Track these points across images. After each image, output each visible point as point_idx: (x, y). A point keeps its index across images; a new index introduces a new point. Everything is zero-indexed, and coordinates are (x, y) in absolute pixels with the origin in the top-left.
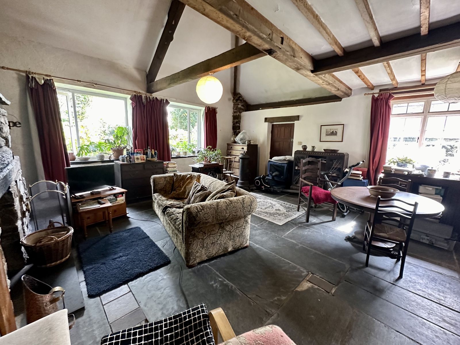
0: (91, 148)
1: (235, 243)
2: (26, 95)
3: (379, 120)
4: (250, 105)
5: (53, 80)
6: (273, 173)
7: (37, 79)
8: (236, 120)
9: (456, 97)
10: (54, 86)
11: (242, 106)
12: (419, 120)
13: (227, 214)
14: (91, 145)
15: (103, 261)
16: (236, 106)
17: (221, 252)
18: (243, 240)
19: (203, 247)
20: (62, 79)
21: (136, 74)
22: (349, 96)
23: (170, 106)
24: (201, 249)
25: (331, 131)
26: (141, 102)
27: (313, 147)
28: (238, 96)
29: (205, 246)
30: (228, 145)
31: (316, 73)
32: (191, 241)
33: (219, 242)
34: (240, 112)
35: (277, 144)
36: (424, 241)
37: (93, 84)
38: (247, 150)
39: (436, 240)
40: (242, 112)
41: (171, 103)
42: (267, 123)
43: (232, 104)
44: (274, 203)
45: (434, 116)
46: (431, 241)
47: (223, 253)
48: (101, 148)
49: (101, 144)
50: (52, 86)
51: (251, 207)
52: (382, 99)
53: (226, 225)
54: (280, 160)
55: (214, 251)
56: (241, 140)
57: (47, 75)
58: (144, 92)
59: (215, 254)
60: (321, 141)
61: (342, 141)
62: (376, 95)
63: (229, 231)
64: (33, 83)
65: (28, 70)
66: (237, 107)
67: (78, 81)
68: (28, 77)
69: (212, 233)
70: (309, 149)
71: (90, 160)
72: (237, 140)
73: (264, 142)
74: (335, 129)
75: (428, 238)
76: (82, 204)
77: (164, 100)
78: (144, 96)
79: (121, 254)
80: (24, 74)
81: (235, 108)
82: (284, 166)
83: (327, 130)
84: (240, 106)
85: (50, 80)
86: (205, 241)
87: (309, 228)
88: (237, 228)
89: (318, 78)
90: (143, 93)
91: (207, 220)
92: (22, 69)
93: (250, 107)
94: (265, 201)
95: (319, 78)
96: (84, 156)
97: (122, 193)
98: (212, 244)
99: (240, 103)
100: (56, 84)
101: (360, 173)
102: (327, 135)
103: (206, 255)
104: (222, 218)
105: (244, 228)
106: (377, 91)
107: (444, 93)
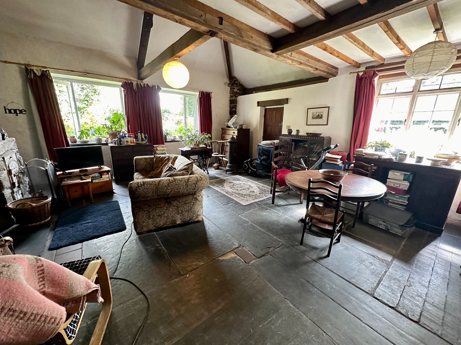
0: (90, 133)
1: (184, 217)
2: (27, 85)
3: (362, 100)
4: (247, 88)
5: (49, 71)
6: (261, 157)
7: (35, 71)
8: (233, 105)
9: (424, 72)
10: (50, 76)
11: (238, 90)
12: (408, 99)
13: (168, 190)
14: (91, 129)
15: (72, 225)
16: (232, 90)
17: (168, 224)
18: (192, 215)
19: (149, 218)
20: (58, 70)
21: (126, 62)
22: (335, 76)
23: (162, 92)
24: (147, 220)
25: (317, 114)
26: (132, 89)
27: (298, 131)
28: (234, 80)
29: (152, 217)
30: (223, 129)
31: (278, 52)
32: (136, 212)
33: (166, 215)
34: (237, 97)
35: (269, 128)
36: (381, 227)
37: (86, 74)
38: (238, 134)
39: (391, 226)
40: (238, 96)
41: (163, 89)
42: (259, 107)
43: (228, 89)
44: (252, 185)
45: (424, 96)
46: (387, 227)
47: (171, 225)
48: (100, 132)
49: (100, 128)
50: (49, 77)
51: (195, 186)
52: (366, 78)
53: (173, 201)
54: (267, 144)
55: (161, 222)
56: (234, 124)
57: (43, 67)
58: (135, 79)
59: (163, 225)
60: (308, 124)
61: (327, 125)
62: (361, 74)
63: (176, 206)
64: (31, 74)
65: (27, 63)
66: (234, 90)
67: (71, 71)
68: (27, 69)
69: (158, 207)
70: (294, 133)
71: (89, 143)
72: (229, 124)
73: (257, 127)
74: (321, 112)
75: (385, 224)
76: (67, 180)
77: (155, 86)
78: (136, 83)
79: (89, 221)
80: (23, 67)
81: (231, 93)
82: (271, 150)
83: (313, 113)
84: (235, 90)
85: (46, 71)
86: (151, 213)
87: (269, 209)
88: (185, 203)
89: (283, 58)
90: (135, 81)
91: (146, 194)
92: (22, 62)
93: (246, 91)
94: (246, 183)
95: (285, 57)
96: (85, 139)
97: (108, 172)
98: (158, 216)
99: (235, 87)
100: (52, 75)
101: (340, 157)
102: (313, 118)
103: (153, 225)
104: (162, 193)
105: (193, 205)
106: (363, 69)
107: (411, 69)
